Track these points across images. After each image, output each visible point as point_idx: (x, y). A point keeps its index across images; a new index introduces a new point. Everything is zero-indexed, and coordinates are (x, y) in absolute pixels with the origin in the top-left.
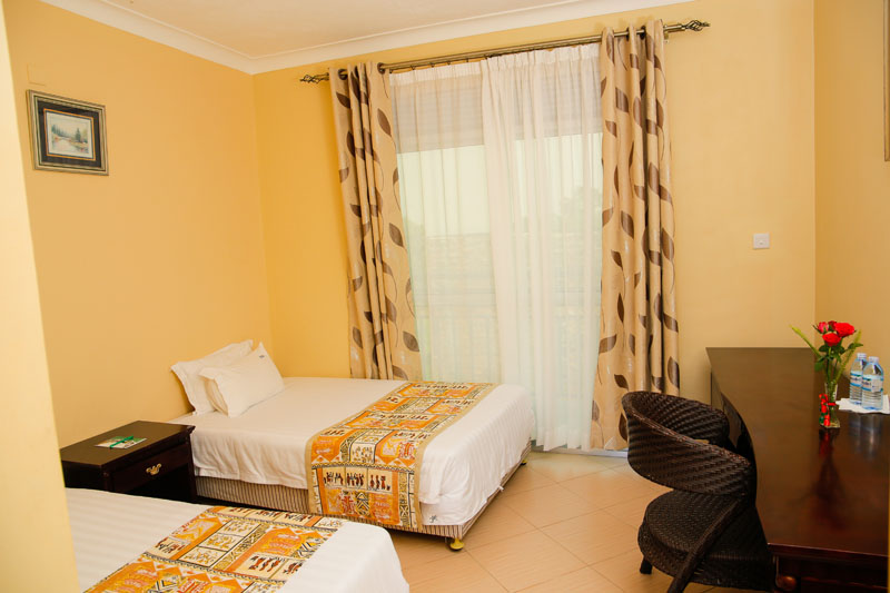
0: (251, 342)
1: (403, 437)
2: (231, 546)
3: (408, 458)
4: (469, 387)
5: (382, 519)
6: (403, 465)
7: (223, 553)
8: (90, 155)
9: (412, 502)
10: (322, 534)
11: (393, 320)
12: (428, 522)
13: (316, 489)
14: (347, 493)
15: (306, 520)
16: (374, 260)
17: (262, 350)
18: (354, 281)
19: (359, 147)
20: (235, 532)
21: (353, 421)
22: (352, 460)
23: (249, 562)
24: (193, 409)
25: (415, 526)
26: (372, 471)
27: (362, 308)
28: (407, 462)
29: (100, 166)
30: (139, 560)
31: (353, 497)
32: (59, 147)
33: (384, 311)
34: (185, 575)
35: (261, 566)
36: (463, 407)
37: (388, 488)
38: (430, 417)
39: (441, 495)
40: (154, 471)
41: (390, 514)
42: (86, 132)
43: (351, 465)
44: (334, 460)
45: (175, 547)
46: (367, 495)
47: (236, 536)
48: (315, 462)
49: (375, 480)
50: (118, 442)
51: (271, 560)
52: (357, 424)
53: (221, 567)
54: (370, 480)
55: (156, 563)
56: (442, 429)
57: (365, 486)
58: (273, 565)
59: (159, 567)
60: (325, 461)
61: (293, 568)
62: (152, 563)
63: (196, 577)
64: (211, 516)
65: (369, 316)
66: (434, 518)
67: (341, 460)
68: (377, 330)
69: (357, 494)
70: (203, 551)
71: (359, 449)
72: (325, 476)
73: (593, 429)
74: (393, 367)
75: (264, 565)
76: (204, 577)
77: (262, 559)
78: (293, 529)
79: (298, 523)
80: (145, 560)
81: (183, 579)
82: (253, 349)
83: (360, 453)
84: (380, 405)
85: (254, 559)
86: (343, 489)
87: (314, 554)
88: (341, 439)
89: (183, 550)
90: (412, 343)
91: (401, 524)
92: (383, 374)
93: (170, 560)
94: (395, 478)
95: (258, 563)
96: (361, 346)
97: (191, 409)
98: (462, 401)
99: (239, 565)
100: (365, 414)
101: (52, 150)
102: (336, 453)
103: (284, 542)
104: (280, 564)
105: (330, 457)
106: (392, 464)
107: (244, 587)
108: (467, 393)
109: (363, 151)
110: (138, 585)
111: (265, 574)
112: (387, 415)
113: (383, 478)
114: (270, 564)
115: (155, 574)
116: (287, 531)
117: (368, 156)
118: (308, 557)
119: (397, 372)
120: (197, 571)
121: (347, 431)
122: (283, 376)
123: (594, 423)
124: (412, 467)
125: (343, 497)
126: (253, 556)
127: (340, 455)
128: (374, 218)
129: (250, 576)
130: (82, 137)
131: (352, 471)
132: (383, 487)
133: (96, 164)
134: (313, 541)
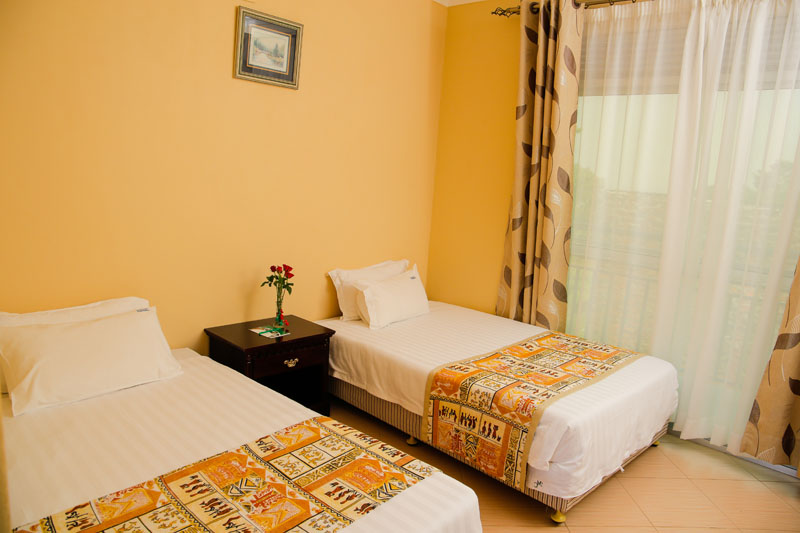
0: (407, 262)
1: (526, 391)
2: (319, 463)
3: (525, 415)
4: (611, 351)
5: (486, 468)
6: (518, 420)
7: (307, 468)
8: (284, 69)
9: (519, 460)
10: (408, 478)
11: (546, 267)
12: (532, 485)
13: (430, 419)
14: (458, 431)
15: (398, 457)
16: (537, 203)
17: (415, 272)
18: (514, 220)
19: (541, 85)
20: (328, 450)
21: (480, 361)
22: (469, 401)
23: (328, 487)
24: (341, 314)
25: (518, 486)
26: (486, 418)
27: (517, 249)
28: (524, 419)
29: (292, 80)
30: (238, 450)
31: (463, 437)
32: (257, 60)
33: (538, 255)
34: (268, 480)
35: (337, 495)
36: (599, 372)
37: (499, 439)
38: (560, 375)
39: (551, 462)
40: (291, 364)
41: (495, 465)
42: (283, 48)
43: (468, 406)
44: (452, 396)
45: (272, 447)
46: (477, 440)
47: (327, 453)
48: (434, 393)
49: (487, 426)
50: (267, 331)
51: (348, 491)
52: (485, 365)
53: (301, 484)
54: (482, 425)
55: (250, 459)
56: (569, 392)
57: (476, 430)
58: (349, 498)
59: (250, 464)
60: (443, 394)
61: (366, 508)
62: (246, 457)
63: (276, 486)
64: (314, 425)
65: (523, 257)
66: (539, 483)
67: (458, 398)
68: (528, 273)
69: (468, 435)
70: (293, 460)
71: (478, 392)
72: (441, 408)
73: (748, 431)
74: (538, 314)
75: (340, 495)
76: (282, 488)
77: (341, 488)
78: (382, 464)
79: (389, 458)
80: (243, 453)
81: (264, 483)
82: (408, 269)
83: (478, 395)
84: (513, 349)
85: (334, 485)
86: (456, 426)
87: (392, 499)
88: (464, 376)
89: (277, 453)
90: (562, 294)
91: (504, 478)
92: (526, 317)
93: (262, 460)
94: (507, 431)
95: (335, 491)
96: (509, 284)
97: (338, 314)
98: (599, 364)
99: (319, 486)
100: (496, 355)
101: (253, 61)
102: (455, 390)
103: (369, 476)
104: (356, 499)
105: (449, 392)
106: (507, 415)
107: (313, 513)
108: (608, 356)
109: (544, 89)
110: (226, 476)
111: (336, 505)
112: (518, 362)
113: (496, 428)
114: (347, 495)
115: (244, 470)
116: (375, 464)
117: (548, 94)
118: (384, 500)
119: (541, 320)
120: (280, 481)
121: (472, 369)
122: (429, 299)
123: (751, 425)
124: (527, 424)
125: (453, 434)
126: (334, 481)
127: (459, 392)
128: (543, 159)
129: (322, 503)
130: (280, 52)
131: (468, 412)
132: (494, 436)
133: (289, 78)
134: (396, 483)
